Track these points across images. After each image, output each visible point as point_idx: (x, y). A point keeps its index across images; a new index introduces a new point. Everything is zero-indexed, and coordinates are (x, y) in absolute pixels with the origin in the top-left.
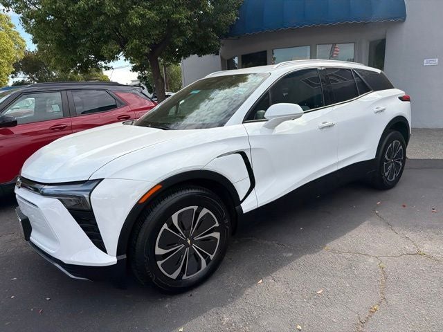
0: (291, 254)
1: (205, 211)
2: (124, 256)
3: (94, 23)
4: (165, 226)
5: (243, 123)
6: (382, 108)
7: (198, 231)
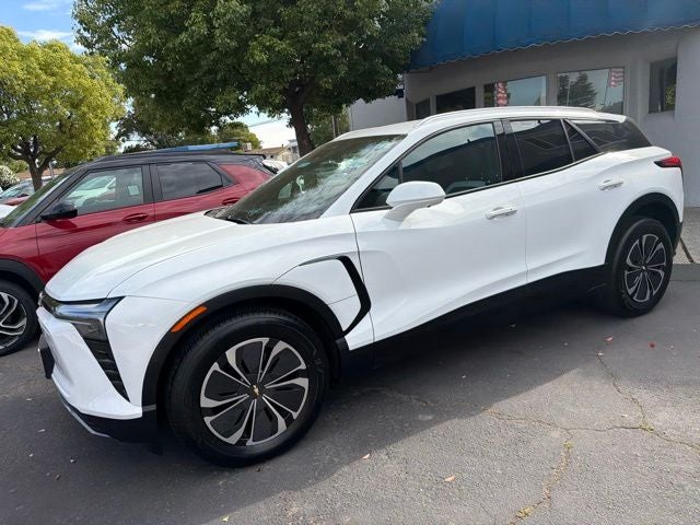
0: (430, 418)
1: (281, 346)
2: (153, 407)
3: (203, 63)
4: (215, 367)
5: (351, 212)
6: (614, 182)
7: (270, 376)
